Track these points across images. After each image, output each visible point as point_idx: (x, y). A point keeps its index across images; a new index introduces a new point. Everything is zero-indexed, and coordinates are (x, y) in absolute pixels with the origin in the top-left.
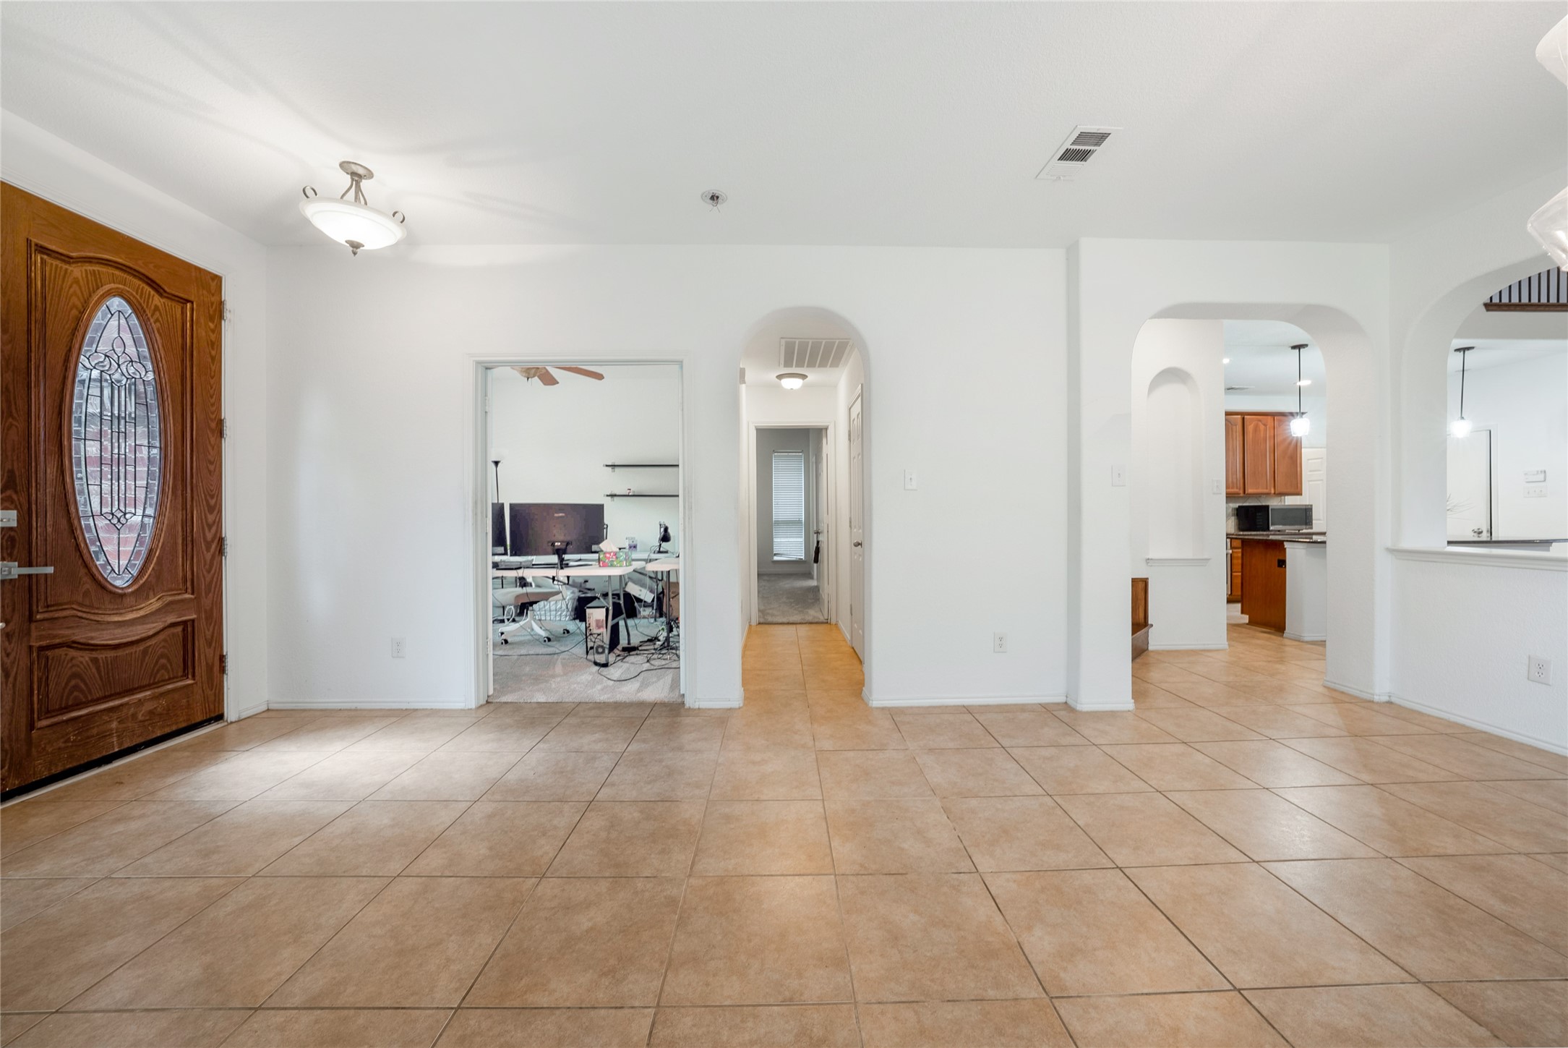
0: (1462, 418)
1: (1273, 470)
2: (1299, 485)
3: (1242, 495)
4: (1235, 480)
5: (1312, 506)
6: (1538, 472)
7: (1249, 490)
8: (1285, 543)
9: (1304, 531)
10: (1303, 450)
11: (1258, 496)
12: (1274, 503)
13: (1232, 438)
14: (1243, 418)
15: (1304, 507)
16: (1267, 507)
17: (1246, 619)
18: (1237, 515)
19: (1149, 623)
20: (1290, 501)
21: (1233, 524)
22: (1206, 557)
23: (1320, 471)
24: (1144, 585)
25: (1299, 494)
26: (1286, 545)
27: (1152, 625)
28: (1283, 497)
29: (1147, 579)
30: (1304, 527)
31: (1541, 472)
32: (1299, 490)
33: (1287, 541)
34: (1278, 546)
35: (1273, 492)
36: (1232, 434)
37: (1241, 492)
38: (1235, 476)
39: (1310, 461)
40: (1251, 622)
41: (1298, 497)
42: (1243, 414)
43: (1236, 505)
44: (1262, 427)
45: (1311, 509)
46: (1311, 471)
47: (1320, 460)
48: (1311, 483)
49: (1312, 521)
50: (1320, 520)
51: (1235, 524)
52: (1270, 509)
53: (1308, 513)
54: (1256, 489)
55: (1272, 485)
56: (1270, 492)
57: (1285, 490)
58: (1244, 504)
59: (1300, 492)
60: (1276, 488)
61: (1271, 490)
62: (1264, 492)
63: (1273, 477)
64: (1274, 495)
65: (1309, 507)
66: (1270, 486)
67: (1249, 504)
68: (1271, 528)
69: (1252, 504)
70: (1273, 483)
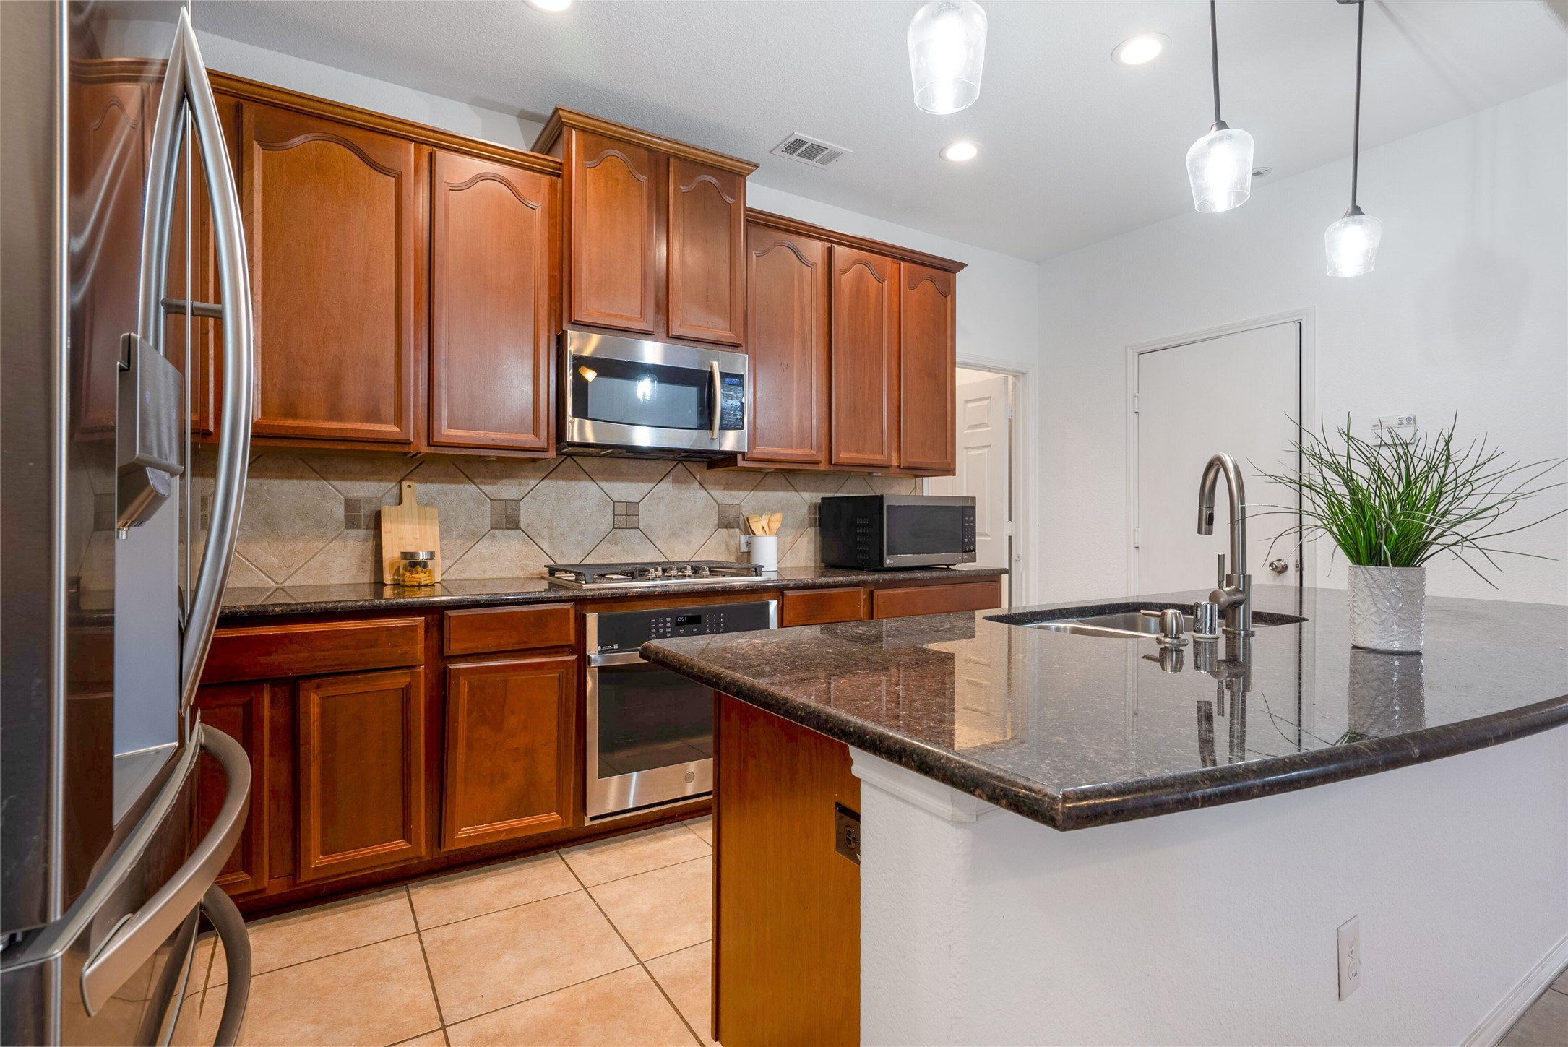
0: (1356, 210)
1: (896, 404)
2: (949, 448)
3: (825, 467)
4: (806, 423)
5: (974, 499)
6: (1400, 419)
7: (842, 455)
9: (960, 567)
11: (869, 470)
12: (898, 492)
13: (802, 300)
14: (830, 250)
15: (959, 504)
16: (880, 499)
18: (820, 526)
20: (935, 487)
21: (812, 547)
23: (986, 425)
25: (949, 470)
28: (918, 480)
30: (958, 555)
31: (1409, 420)
32: (949, 460)
35: (895, 463)
36: (802, 289)
37: (822, 457)
38: (806, 412)
39: (970, 405)
41: (948, 479)
42: (829, 240)
43: (813, 497)
44: (872, 283)
45: (974, 508)
46: (970, 427)
47: (986, 402)
48: (970, 452)
49: (974, 543)
50: (990, 538)
51: (816, 548)
52: (887, 506)
53: (967, 518)
54: (857, 452)
55: (895, 445)
56: (887, 463)
57: (922, 460)
58: (836, 492)
59: (952, 467)
60: (902, 452)
61: (892, 456)
62: (875, 463)
63: (896, 423)
64: (898, 470)
65: (969, 503)
66: (889, 447)
67: (848, 493)
68: (888, 561)
69: (853, 493)
70: (896, 440)
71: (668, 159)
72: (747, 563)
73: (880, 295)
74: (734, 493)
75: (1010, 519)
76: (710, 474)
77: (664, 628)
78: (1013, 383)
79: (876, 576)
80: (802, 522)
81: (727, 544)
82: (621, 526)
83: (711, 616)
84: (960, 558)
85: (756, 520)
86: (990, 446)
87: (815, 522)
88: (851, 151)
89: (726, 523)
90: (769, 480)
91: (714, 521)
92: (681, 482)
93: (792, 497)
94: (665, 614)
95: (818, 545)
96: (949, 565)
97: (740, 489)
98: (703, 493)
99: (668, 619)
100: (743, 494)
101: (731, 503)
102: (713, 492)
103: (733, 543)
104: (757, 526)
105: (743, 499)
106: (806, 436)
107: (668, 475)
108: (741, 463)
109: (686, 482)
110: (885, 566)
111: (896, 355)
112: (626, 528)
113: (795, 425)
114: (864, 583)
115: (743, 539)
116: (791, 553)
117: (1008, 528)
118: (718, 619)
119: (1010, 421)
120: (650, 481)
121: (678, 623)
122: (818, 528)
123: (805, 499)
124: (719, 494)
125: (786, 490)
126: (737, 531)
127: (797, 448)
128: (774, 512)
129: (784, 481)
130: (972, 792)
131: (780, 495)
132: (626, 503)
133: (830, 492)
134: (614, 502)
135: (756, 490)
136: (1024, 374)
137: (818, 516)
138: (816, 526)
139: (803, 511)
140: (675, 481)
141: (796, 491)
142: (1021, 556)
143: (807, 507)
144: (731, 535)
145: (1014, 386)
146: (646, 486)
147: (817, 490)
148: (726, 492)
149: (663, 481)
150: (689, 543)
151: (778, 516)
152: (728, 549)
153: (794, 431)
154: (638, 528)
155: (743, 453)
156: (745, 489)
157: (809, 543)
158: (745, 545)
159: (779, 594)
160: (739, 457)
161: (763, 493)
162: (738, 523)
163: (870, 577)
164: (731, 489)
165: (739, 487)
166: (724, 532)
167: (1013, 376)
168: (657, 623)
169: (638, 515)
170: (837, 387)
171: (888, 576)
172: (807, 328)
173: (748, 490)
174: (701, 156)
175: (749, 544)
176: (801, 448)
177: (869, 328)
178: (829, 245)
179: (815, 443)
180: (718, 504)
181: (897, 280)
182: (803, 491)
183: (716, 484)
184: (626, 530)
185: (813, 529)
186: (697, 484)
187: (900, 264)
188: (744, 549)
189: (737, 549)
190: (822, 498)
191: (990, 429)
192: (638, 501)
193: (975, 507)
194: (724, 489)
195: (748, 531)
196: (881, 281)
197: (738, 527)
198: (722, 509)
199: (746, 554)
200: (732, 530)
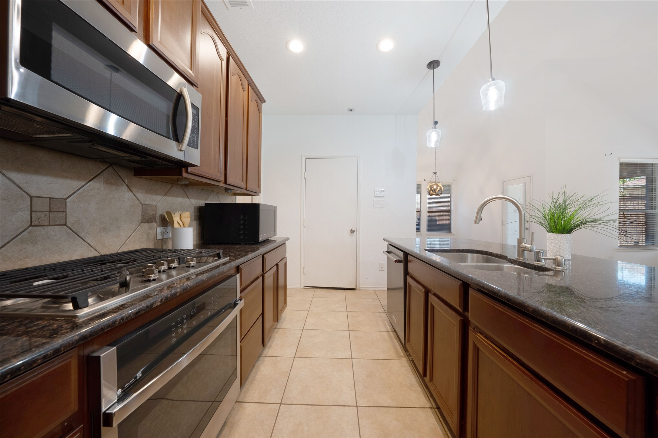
4: (217, 156)
16: (257, 208)
35: (245, 187)
37: (223, 179)
74: (153, 196)
76: (136, 180)
81: (148, 234)
82: (43, 223)
85: (173, 216)
87: (197, 218)
89: (147, 218)
91: (138, 217)
92: (112, 184)
93: (186, 201)
95: (198, 232)
97: (157, 194)
98: (130, 194)
100: (158, 198)
101: (151, 204)
102: (137, 195)
103: (152, 233)
104: (175, 220)
105: (158, 202)
106: (217, 164)
107: (99, 176)
109: (116, 183)
112: (49, 225)
113: (212, 155)
115: (159, 230)
120: (79, 178)
122: (198, 222)
123: (192, 203)
124: (142, 196)
125: (183, 197)
126: (155, 224)
127: (213, 170)
129: (184, 191)
131: (179, 199)
132: (50, 198)
134: (31, 198)
139: (192, 211)
140: (106, 182)
141: (188, 198)
143: (193, 208)
144: (150, 228)
146: (75, 184)
147: (197, 198)
148: (147, 195)
149: (94, 180)
150: (121, 236)
152: (148, 238)
153: (212, 159)
154: (66, 225)
156: (160, 193)
158: (160, 234)
161: (171, 198)
162: (156, 218)
164: (151, 193)
165: (157, 192)
166: (146, 225)
169: (66, 212)
173: (162, 195)
175: (163, 233)
176: (215, 171)
179: (220, 169)
180: (142, 204)
182: (191, 198)
183: (140, 188)
184: (49, 228)
186: (125, 187)
188: (159, 237)
189: (154, 238)
190: (205, 203)
192: (65, 197)
194: (146, 193)
196: (244, 90)
197: (156, 222)
198: (145, 207)
199: (162, 239)
200: (151, 224)
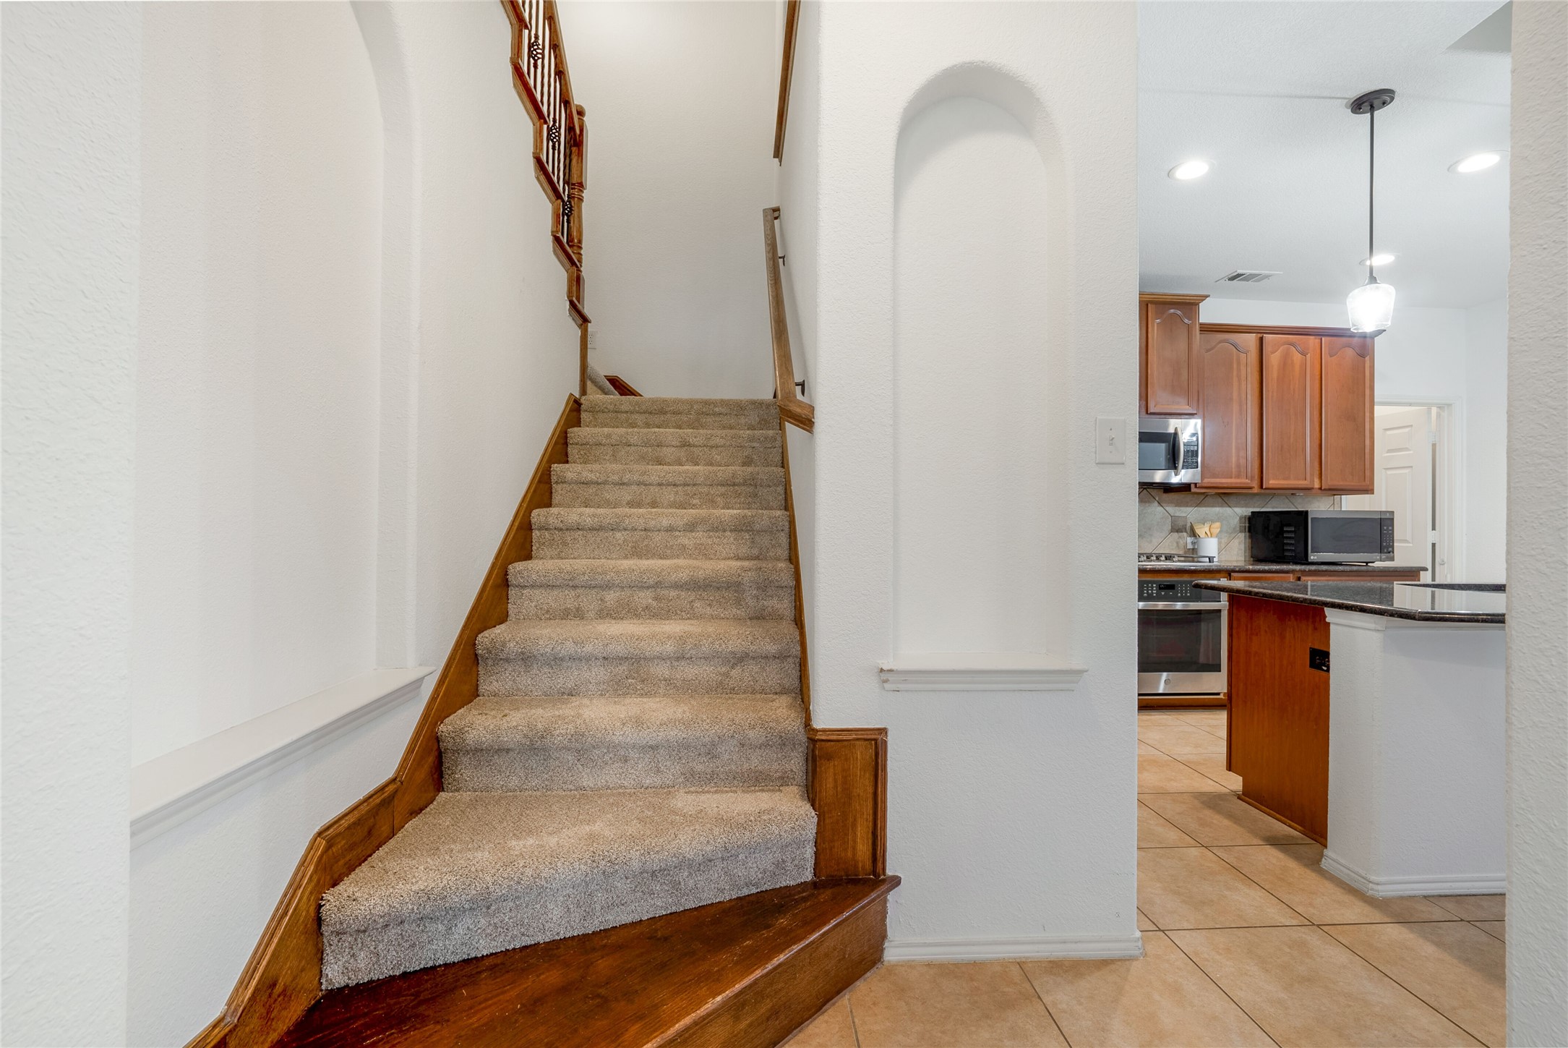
1: (1318, 442)
2: (1368, 473)
3: (1256, 490)
4: (1242, 461)
5: (1392, 514)
7: (1271, 482)
8: (1327, 611)
9: (1378, 564)
10: (1376, 408)
11: (1292, 492)
12: (1319, 508)
13: (1239, 377)
14: (1261, 339)
15: (1379, 518)
16: (1304, 514)
17: (1235, 782)
18: (1249, 531)
19: (889, 872)
20: (1351, 504)
21: (1242, 547)
22: (1076, 664)
23: (1407, 449)
24: (872, 751)
25: (1369, 490)
26: (1331, 615)
27: (896, 881)
28: (1337, 497)
29: (883, 731)
30: (1377, 556)
32: (1367, 482)
33: (1333, 605)
34: (1312, 614)
35: (1317, 485)
36: (1239, 370)
37: (1255, 484)
38: (1242, 453)
39: (1388, 432)
40: (1250, 795)
41: (1367, 497)
42: (1261, 332)
43: (1247, 511)
44: (1297, 357)
46: (1389, 451)
47: (1407, 430)
48: (1389, 472)
49: (1393, 547)
50: (1411, 545)
51: (1245, 548)
52: (1312, 518)
53: (1385, 528)
54: (1284, 479)
55: (1317, 473)
56: (1311, 486)
57: (1341, 483)
58: (1263, 507)
59: (1370, 488)
60: (1323, 478)
61: (1314, 481)
62: (1300, 486)
63: (1317, 457)
64: (1320, 491)
65: (1388, 516)
66: (1312, 475)
67: (1273, 508)
68: (1312, 557)
69: (1276, 508)
70: (1318, 469)
71: (1147, 305)
72: (1193, 553)
73: (1304, 365)
74: (1183, 509)
75: (1434, 528)
76: (1166, 496)
77: (1152, 590)
78: (1437, 413)
79: (1303, 567)
80: (1234, 529)
81: (1177, 543)
83: (1182, 585)
84: (1378, 557)
85: (1200, 527)
86: (1412, 467)
87: (1245, 529)
88: (1282, 273)
89: (1177, 528)
90: (1209, 500)
91: (1168, 527)
92: (1145, 502)
93: (1227, 511)
94: (1153, 582)
95: (1247, 546)
96: (1367, 563)
97: (1187, 506)
98: (1161, 509)
99: (1154, 585)
100: (1189, 509)
101: (1181, 515)
102: (1167, 508)
103: (1181, 542)
104: (1201, 531)
105: (1189, 513)
106: (1242, 470)
108: (1193, 490)
109: (1149, 502)
110: (1309, 561)
111: (1318, 407)
113: (1234, 462)
114: (1293, 571)
115: (1189, 540)
116: (1226, 551)
117: (1431, 537)
118: (1186, 588)
119: (1434, 445)
121: (1160, 588)
122: (1247, 534)
123: (1238, 512)
124: (1171, 509)
125: (1222, 506)
126: (1185, 534)
127: (1235, 478)
128: (1213, 521)
129: (1220, 500)
130: (1383, 615)
131: (1217, 509)
133: (1257, 507)
135: (1200, 507)
136: (1449, 405)
137: (1247, 525)
138: (1245, 532)
139: (1235, 521)
140: (1142, 501)
141: (1230, 507)
142: (1445, 560)
143: (1239, 518)
144: (1180, 537)
145: (1439, 416)
147: (1246, 506)
148: (1177, 508)
150: (1151, 542)
151: (1218, 524)
152: (1178, 546)
153: (1233, 466)
155: (1196, 484)
156: (1191, 506)
157: (1240, 543)
158: (1191, 544)
159: (1227, 575)
160: (1193, 486)
161: (1204, 509)
162: (1186, 529)
163: (1298, 567)
164: (1180, 506)
165: (1187, 505)
166: (1175, 534)
167: (1437, 407)
168: (1148, 587)
170: (1267, 435)
171: (1313, 568)
172: (1244, 396)
173: (1194, 507)
174: (1169, 299)
175: (1193, 543)
176: (1238, 478)
177: (1294, 389)
178: (1260, 335)
179: (1249, 474)
180: (1172, 517)
181: (1319, 351)
182: (1235, 507)
183: (1170, 502)
185: (1243, 534)
186: (1156, 504)
187: (1321, 339)
188: (1190, 546)
189: (1185, 545)
190: (1252, 512)
191: (1411, 452)
193: (1393, 519)
194: (1176, 506)
195: (1193, 534)
196: (1304, 354)
197: (1186, 532)
198: (1174, 519)
199: (1193, 549)
200: (1181, 534)
